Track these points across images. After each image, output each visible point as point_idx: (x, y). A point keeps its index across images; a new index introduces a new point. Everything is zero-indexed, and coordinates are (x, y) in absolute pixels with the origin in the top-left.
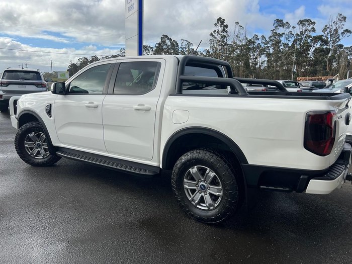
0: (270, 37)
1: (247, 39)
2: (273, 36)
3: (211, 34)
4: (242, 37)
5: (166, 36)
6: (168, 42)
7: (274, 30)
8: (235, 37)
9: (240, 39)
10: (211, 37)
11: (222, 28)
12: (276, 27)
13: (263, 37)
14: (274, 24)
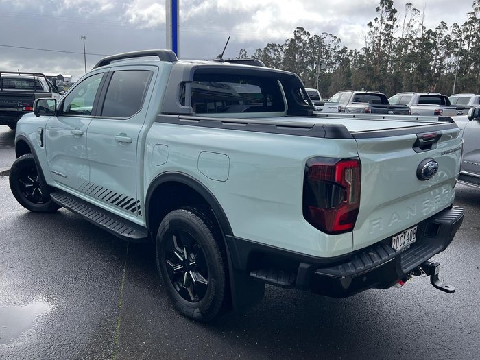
0: (466, 23)
1: (424, 28)
2: (470, 22)
3: (370, 24)
4: (416, 26)
5: (302, 29)
6: (304, 38)
7: (473, 13)
8: (406, 26)
9: (414, 29)
10: (368, 29)
11: (389, 13)
12: (476, 9)
13: (455, 25)
14: (474, 4)
